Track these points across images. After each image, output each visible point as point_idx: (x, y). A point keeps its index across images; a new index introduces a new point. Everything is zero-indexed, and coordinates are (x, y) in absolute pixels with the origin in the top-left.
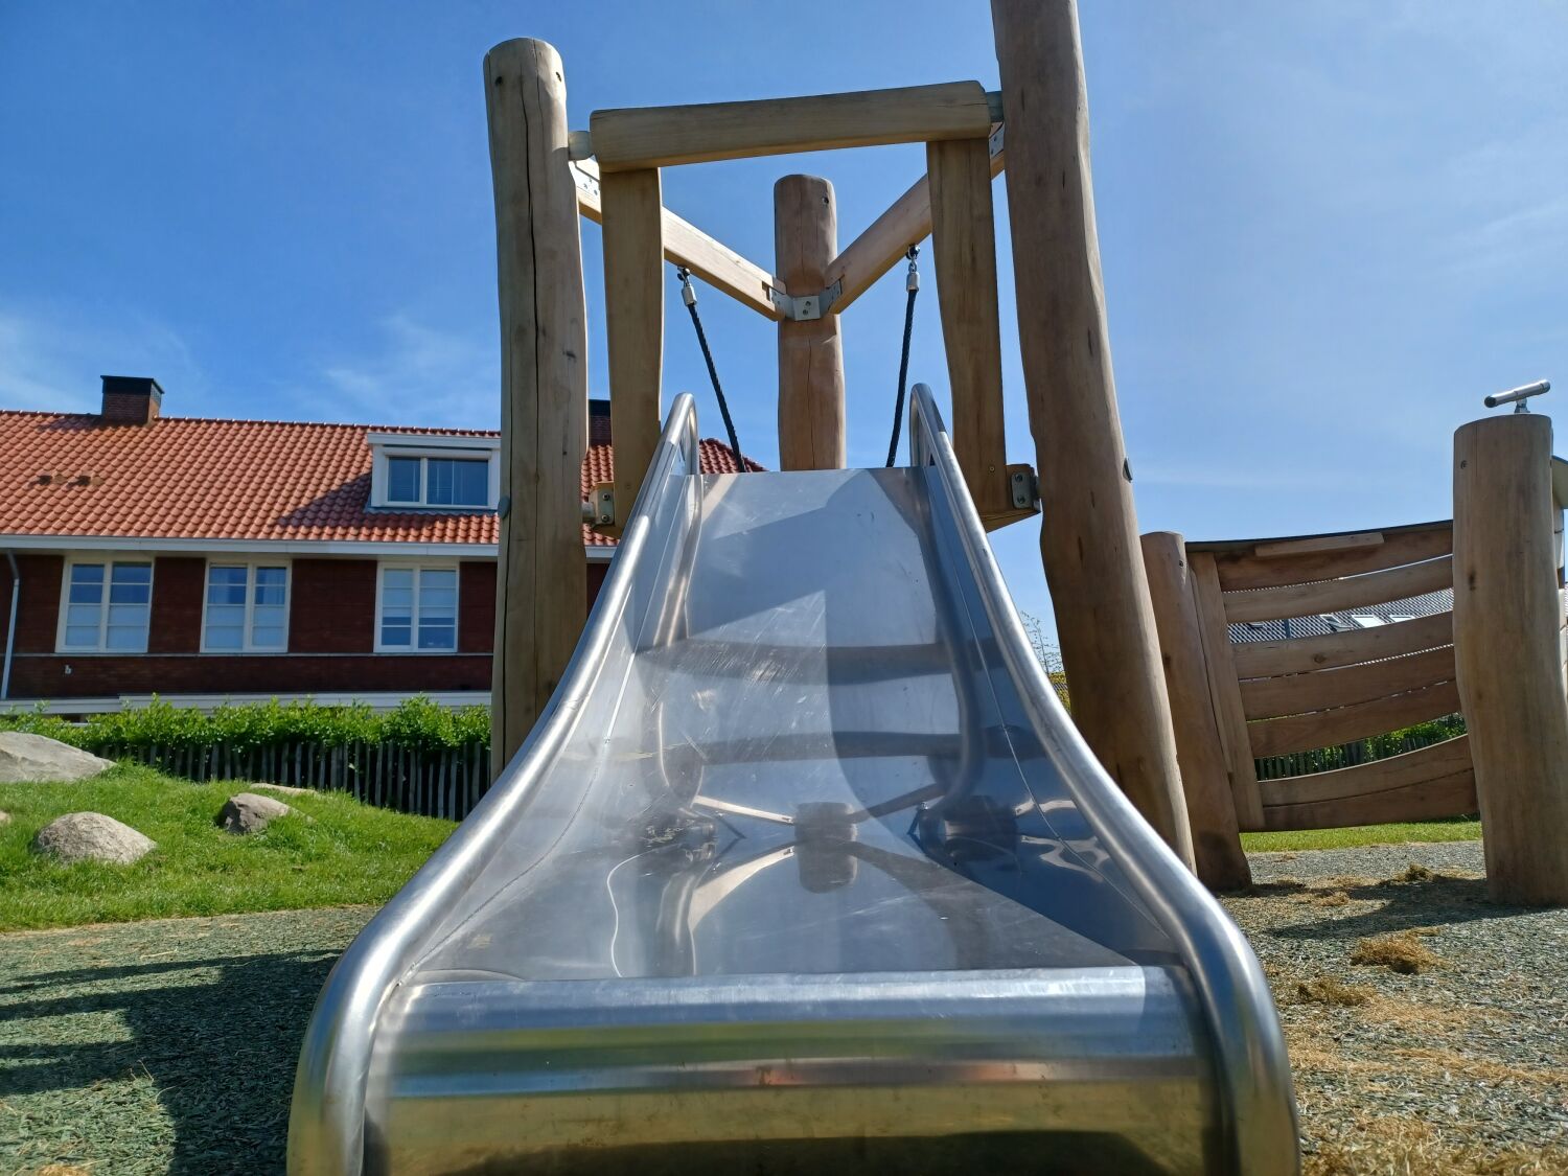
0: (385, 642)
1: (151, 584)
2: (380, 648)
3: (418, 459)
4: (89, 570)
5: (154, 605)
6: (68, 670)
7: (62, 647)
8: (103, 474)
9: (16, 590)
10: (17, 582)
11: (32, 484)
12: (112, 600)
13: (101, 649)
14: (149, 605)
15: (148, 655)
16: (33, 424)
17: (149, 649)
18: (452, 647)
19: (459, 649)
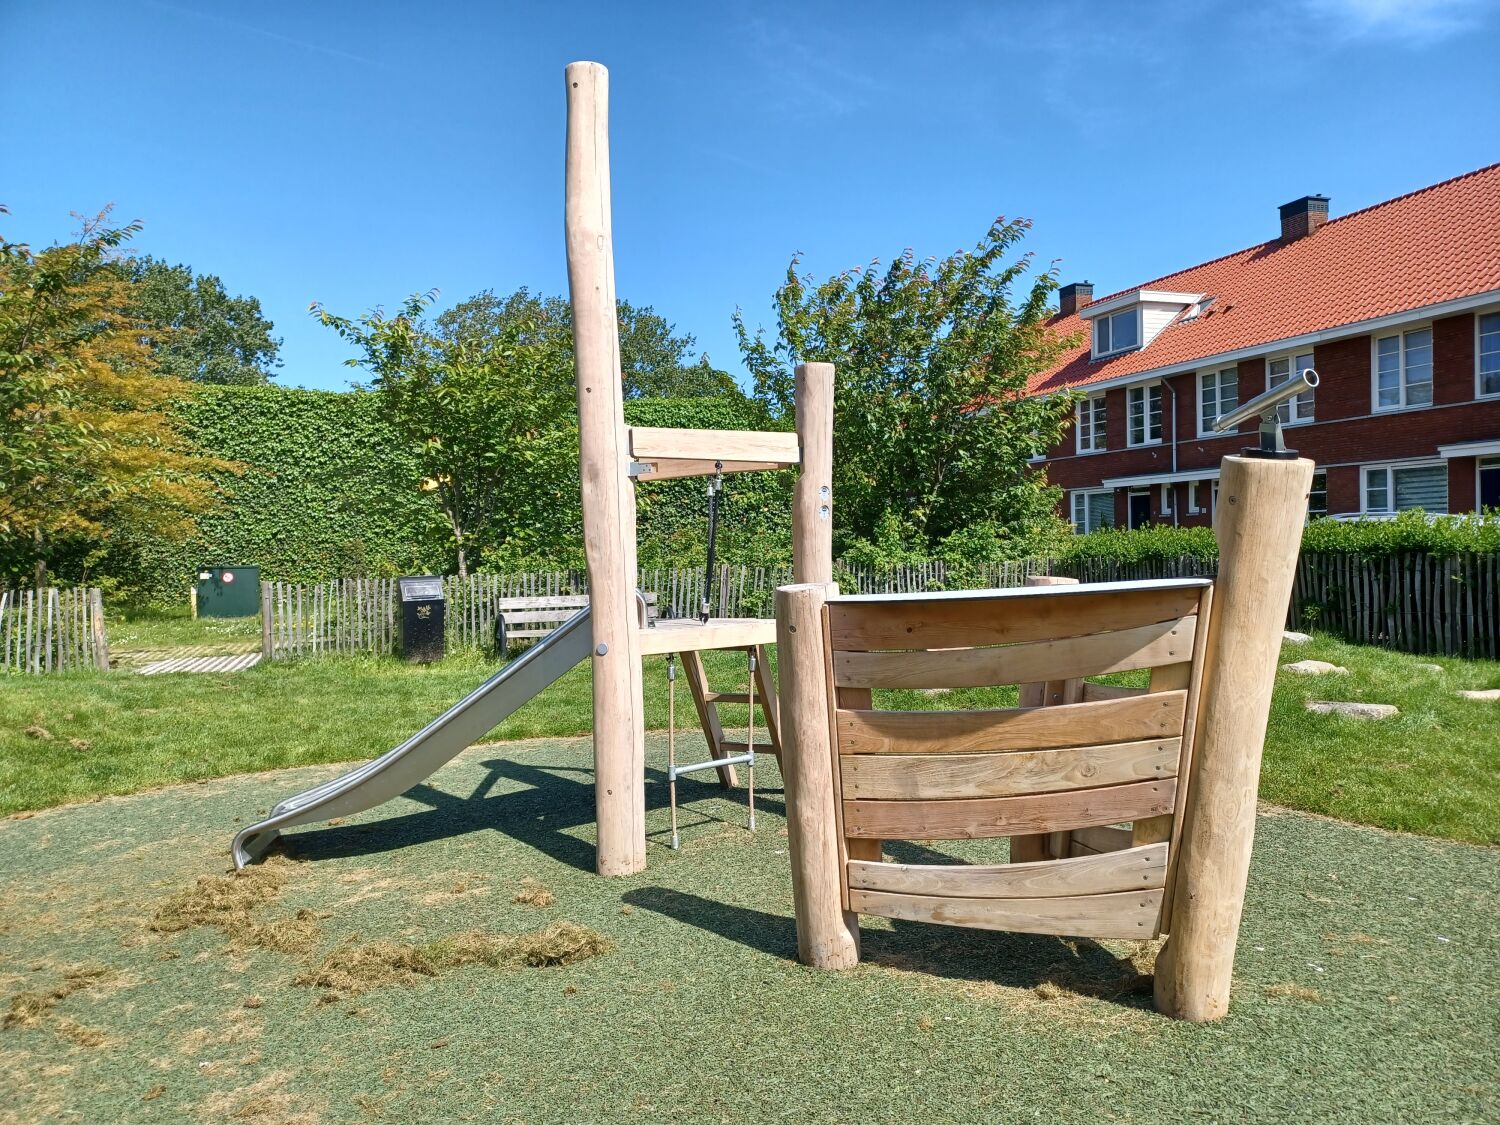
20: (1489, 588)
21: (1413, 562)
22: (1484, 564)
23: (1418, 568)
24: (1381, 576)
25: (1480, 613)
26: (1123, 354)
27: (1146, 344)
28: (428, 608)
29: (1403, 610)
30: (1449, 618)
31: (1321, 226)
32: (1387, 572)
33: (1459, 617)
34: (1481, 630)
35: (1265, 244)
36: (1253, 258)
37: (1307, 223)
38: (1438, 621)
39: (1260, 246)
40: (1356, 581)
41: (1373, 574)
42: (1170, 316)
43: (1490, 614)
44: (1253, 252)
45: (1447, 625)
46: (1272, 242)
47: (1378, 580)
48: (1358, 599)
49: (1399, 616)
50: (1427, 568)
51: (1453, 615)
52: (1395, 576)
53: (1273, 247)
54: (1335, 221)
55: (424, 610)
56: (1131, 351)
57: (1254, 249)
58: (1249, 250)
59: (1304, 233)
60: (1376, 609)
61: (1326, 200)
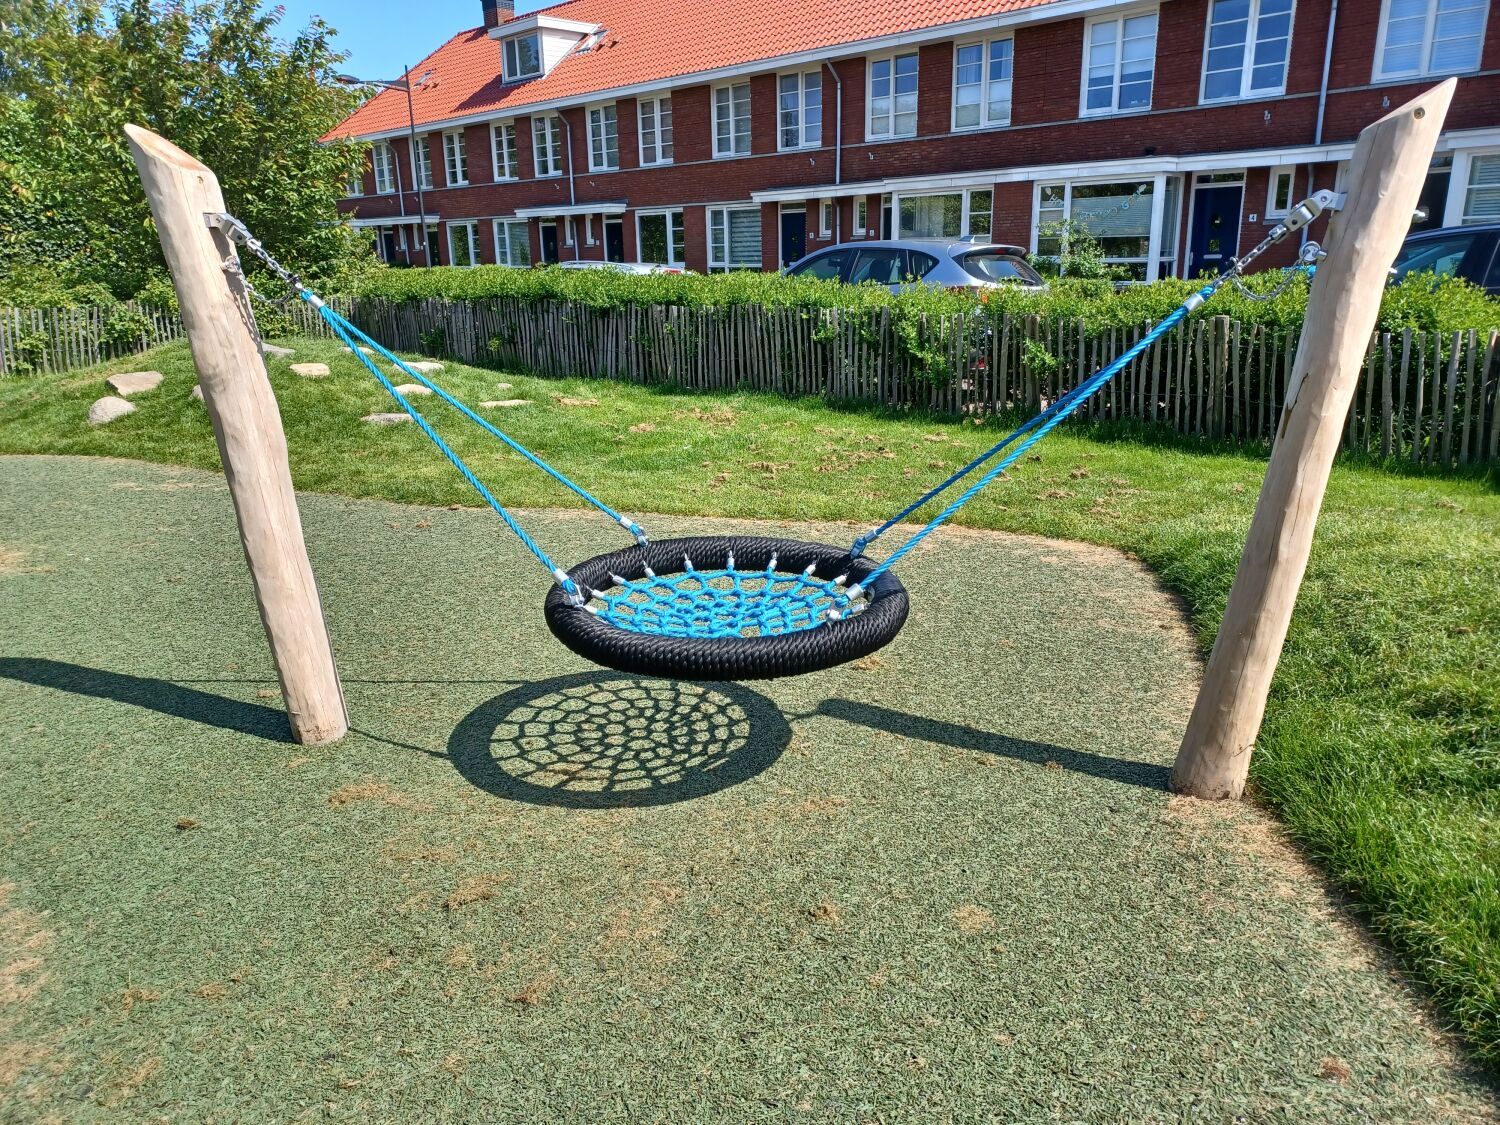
0: (1088, 106)
2: (1084, 112)
4: (881, 67)
13: (890, 136)
15: (917, 138)
17: (917, 133)
18: (1147, 105)
19: (1153, 106)
24: (534, 316)
25: (581, 344)
26: (529, 80)
27: (547, 73)
29: (545, 342)
30: (567, 348)
38: (562, 350)
42: (569, 44)
45: (566, 353)
47: (532, 319)
51: (569, 346)
56: (535, 78)
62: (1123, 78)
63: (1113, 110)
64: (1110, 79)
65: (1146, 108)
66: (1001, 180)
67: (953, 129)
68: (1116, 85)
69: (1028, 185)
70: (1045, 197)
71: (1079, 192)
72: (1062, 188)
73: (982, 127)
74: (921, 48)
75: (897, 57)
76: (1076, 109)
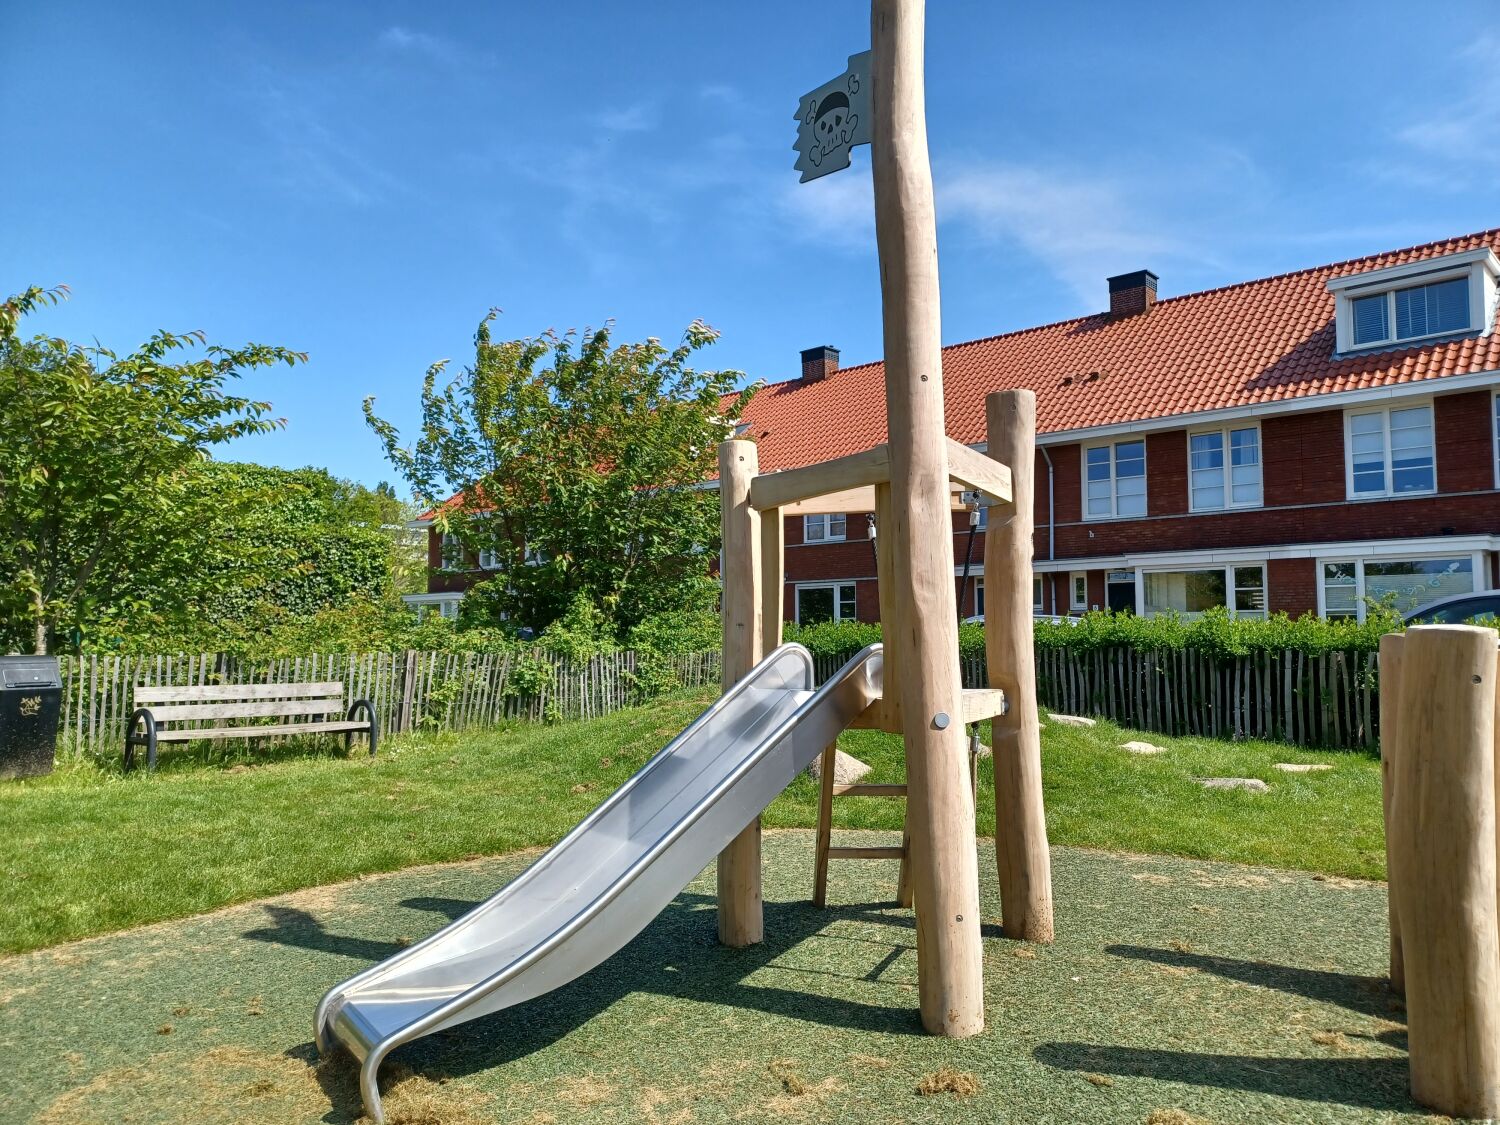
0: (1357, 489)
1: (1145, 458)
2: (1352, 495)
3: (1385, 294)
4: (1099, 454)
5: (1149, 476)
6: (1092, 535)
7: (1087, 516)
8: (1108, 368)
9: (1051, 475)
10: (1051, 469)
11: (1060, 386)
12: (1117, 475)
13: (1113, 516)
14: (1146, 476)
15: (1148, 518)
16: (1064, 332)
17: (1148, 513)
18: (1432, 488)
19: (1439, 490)
20: (1184, 679)
21: (1116, 654)
22: (1179, 658)
23: (1121, 661)
24: (1086, 668)
25: (1176, 700)
28: (38, 699)
29: (1108, 698)
30: (1150, 706)
31: (835, 373)
32: (1092, 665)
33: (1158, 704)
34: (1178, 715)
35: (788, 382)
36: (780, 393)
37: (824, 369)
38: (1140, 708)
39: (783, 384)
40: (1063, 672)
41: (1079, 666)
43: (1185, 701)
44: (777, 389)
45: (1149, 711)
46: (793, 381)
47: (1083, 672)
48: (1064, 687)
49: (1104, 704)
50: (1130, 660)
51: (1154, 703)
52: (1099, 668)
53: (794, 385)
54: (846, 371)
55: (31, 703)
57: (779, 385)
58: (774, 386)
59: (821, 378)
60: (1082, 698)
61: (838, 352)
62: (1395, 464)
63: (1389, 493)
64: (1380, 465)
65: (1432, 492)
66: (1274, 556)
67: (1191, 510)
68: (1388, 472)
69: (1310, 563)
70: (1329, 574)
71: (1371, 570)
72: (1352, 566)
73: (1227, 507)
74: (1148, 436)
75: (1117, 445)
76: (1343, 492)
